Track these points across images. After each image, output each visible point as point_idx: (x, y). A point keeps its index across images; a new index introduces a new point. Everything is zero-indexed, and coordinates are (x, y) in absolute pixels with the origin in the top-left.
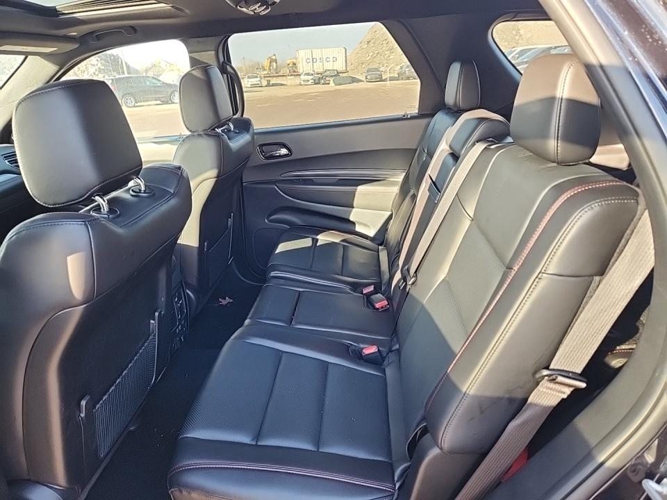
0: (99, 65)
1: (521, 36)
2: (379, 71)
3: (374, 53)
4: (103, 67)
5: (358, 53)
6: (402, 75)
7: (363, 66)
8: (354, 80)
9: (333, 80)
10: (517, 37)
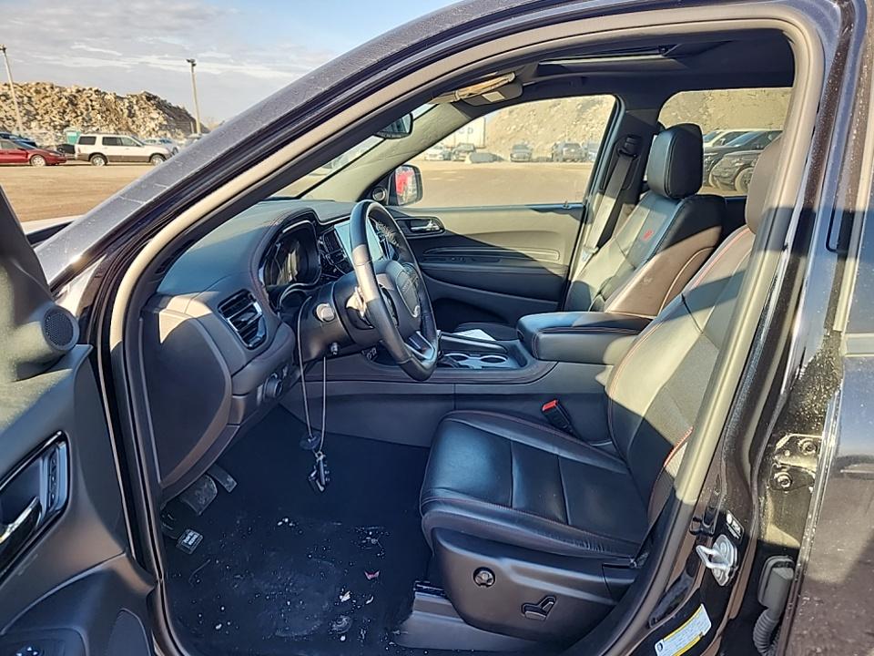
0: (161, 119)
1: (710, 115)
2: (527, 148)
3: (517, 127)
4: (165, 123)
5: (496, 125)
6: (557, 155)
7: (503, 141)
8: (496, 159)
9: (470, 157)
10: (704, 117)
